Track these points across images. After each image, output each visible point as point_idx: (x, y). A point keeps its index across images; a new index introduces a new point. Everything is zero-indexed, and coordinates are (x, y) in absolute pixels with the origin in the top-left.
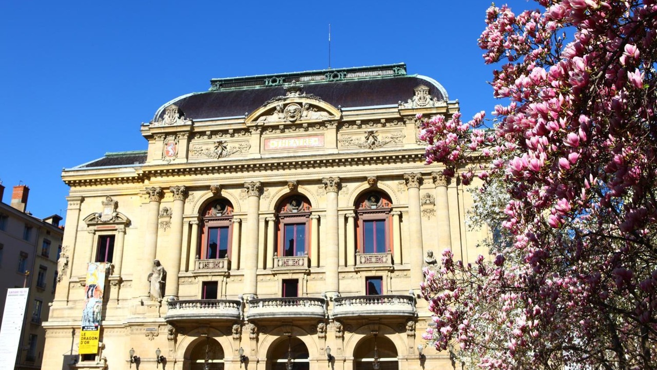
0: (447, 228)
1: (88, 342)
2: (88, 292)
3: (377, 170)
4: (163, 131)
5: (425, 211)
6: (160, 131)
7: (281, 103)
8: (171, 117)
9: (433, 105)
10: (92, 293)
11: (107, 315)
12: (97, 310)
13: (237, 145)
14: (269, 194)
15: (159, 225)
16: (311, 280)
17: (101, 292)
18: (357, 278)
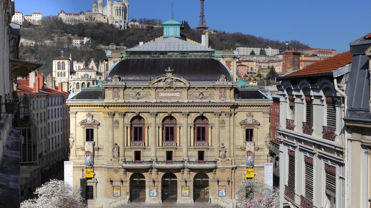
0: (229, 134)
1: (89, 173)
2: (86, 154)
3: (203, 109)
4: (112, 87)
5: (221, 126)
6: (111, 87)
7: (164, 78)
8: (116, 80)
9: (227, 83)
10: (88, 154)
11: (94, 162)
12: (91, 161)
13: (145, 93)
14: (160, 116)
15: (114, 127)
16: (177, 151)
17: (92, 154)
18: (195, 151)
